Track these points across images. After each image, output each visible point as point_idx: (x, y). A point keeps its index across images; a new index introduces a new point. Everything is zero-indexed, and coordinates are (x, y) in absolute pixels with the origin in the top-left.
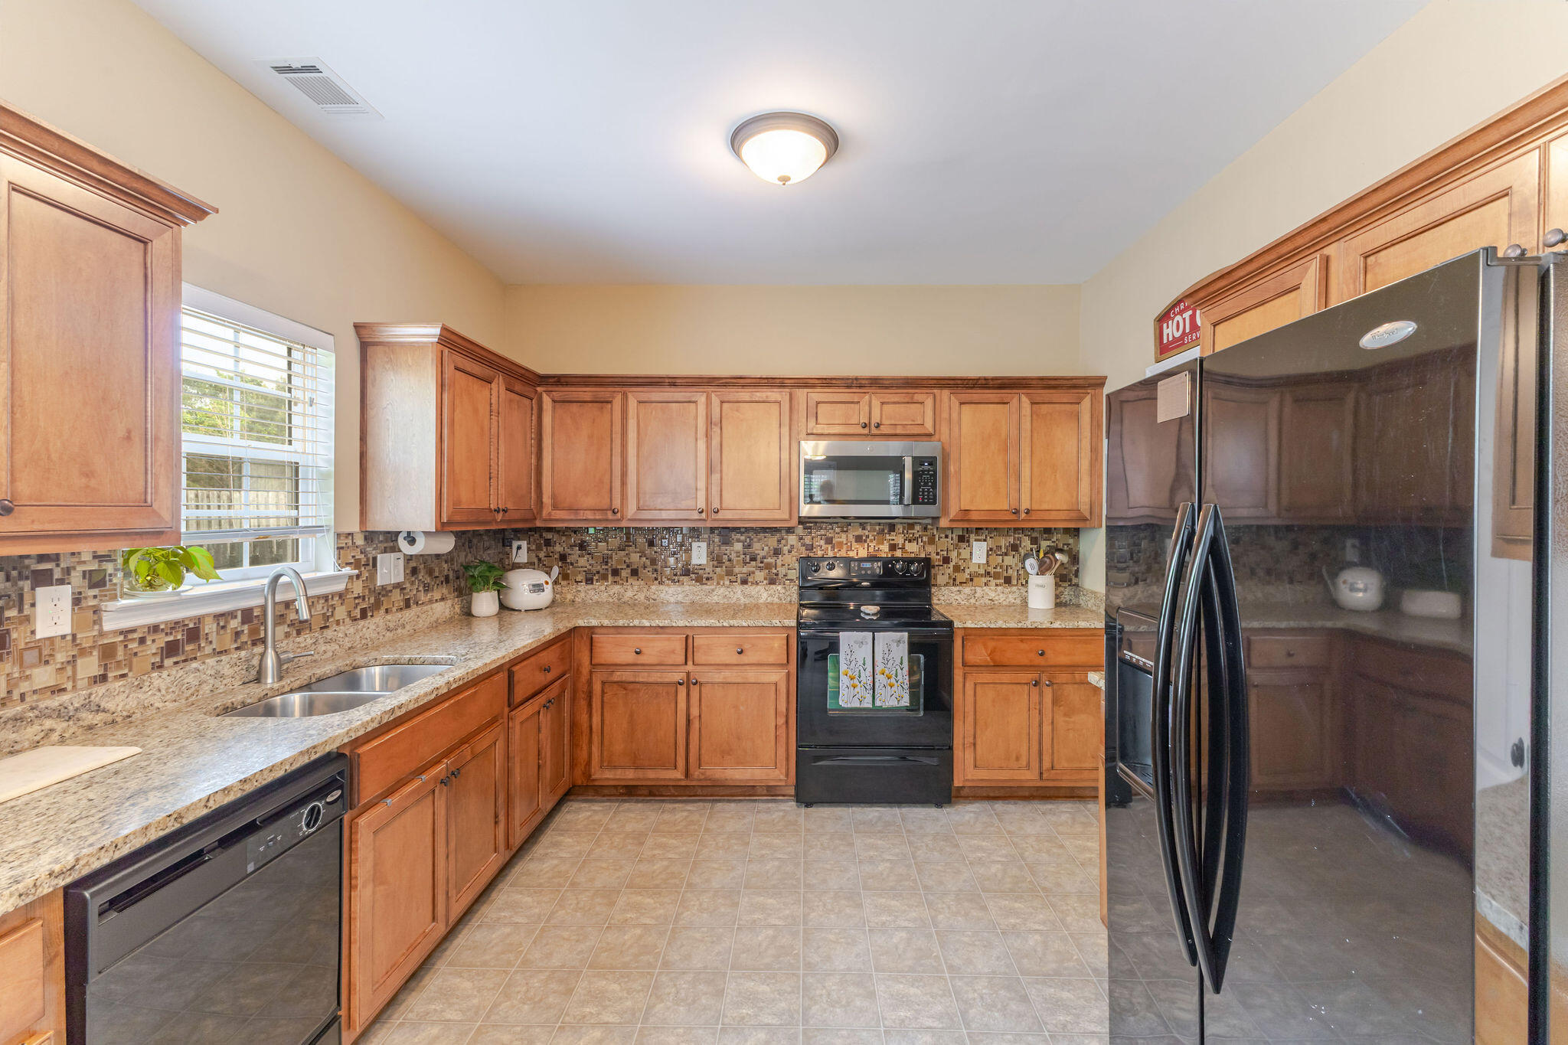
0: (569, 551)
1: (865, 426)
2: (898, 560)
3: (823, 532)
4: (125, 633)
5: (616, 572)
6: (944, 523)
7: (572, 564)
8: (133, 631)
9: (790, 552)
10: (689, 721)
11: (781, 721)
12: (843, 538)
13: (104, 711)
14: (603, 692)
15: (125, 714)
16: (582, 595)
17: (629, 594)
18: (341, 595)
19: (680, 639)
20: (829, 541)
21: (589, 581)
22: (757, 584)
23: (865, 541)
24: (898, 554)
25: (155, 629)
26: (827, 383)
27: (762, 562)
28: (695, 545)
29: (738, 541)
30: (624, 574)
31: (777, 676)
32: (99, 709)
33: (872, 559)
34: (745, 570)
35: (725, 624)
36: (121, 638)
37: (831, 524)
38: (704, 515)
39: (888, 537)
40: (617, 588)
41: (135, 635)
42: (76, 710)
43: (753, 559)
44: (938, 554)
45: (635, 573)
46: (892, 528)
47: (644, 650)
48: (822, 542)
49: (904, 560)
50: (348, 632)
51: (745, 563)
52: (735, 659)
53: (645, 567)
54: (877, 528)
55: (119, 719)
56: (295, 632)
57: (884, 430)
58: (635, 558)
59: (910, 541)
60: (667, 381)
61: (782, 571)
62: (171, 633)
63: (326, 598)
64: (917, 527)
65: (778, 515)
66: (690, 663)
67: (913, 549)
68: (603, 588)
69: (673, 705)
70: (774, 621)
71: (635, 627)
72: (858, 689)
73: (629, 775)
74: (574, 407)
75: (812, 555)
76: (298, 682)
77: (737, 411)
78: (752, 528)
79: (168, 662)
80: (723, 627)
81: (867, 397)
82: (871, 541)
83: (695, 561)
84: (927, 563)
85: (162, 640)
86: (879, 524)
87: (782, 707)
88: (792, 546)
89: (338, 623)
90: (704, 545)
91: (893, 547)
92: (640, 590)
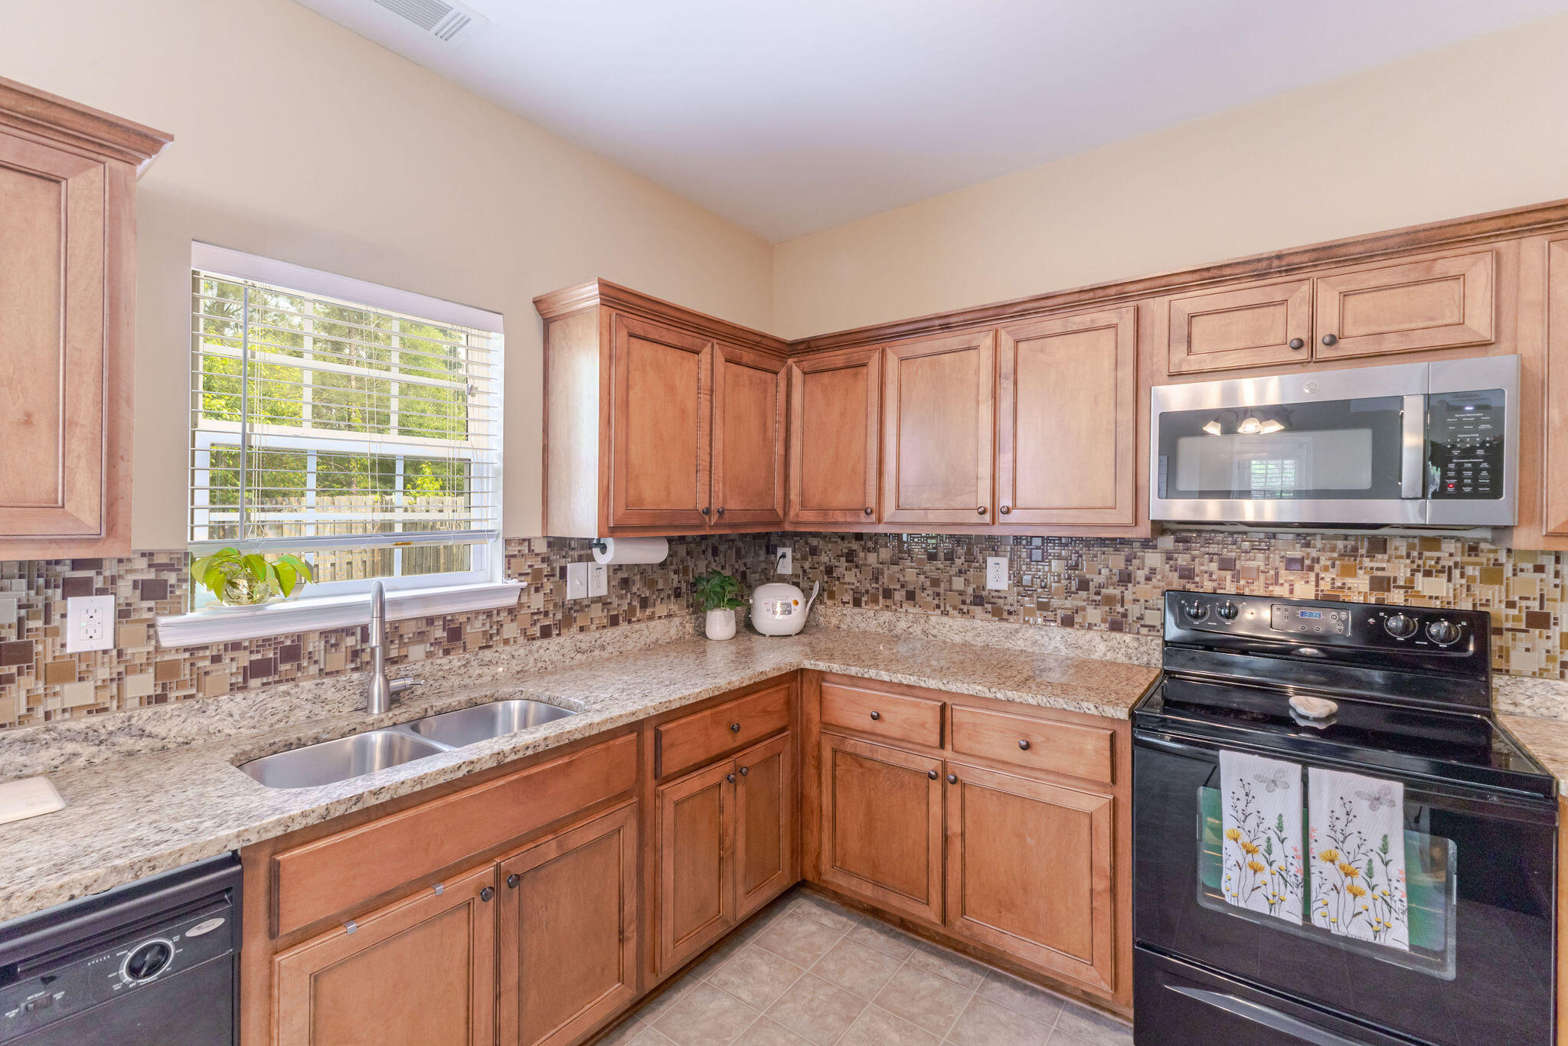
0: (834, 562)
1: (1300, 344)
2: (1393, 611)
3: (1214, 548)
4: (192, 650)
5: (888, 594)
6: (1524, 539)
7: (838, 579)
8: (205, 647)
9: (1148, 579)
10: (946, 839)
11: (1101, 885)
12: (1259, 561)
13: (150, 736)
14: (835, 765)
15: (180, 740)
16: (848, 619)
17: (903, 624)
18: (511, 611)
19: (932, 708)
20: (1226, 565)
21: (857, 603)
22: (1090, 627)
23: (1311, 569)
24: (1396, 598)
25: (236, 646)
26: (1211, 276)
27: (1098, 593)
28: (991, 561)
29: (1059, 557)
30: (899, 595)
31: (1095, 803)
32: (142, 733)
33: (1328, 602)
34: (1069, 603)
35: (999, 696)
36: (187, 655)
37: (1232, 534)
38: (987, 518)
39: (1367, 562)
40: (887, 616)
41: (208, 653)
42: (111, 733)
43: (1084, 585)
44: (1511, 605)
45: (911, 596)
46: (1379, 546)
47: (883, 714)
48: (1214, 566)
49: (1408, 612)
50: (516, 654)
51: (1069, 593)
52: (1018, 756)
53: (924, 589)
54: (1340, 544)
55: (172, 746)
56: (441, 651)
57: (1346, 347)
58: (910, 575)
59: (1428, 574)
60: (937, 322)
61: (1134, 611)
62: (258, 652)
63: (489, 613)
64: (1449, 547)
65: (1110, 518)
66: (948, 746)
67: (1435, 591)
68: (871, 613)
69: (924, 807)
70: (1085, 705)
71: (870, 679)
72: (1265, 876)
73: (867, 891)
74: (825, 378)
75: (1191, 587)
76: (406, 715)
77: (1042, 351)
78: (1081, 539)
79: (255, 683)
80: (996, 700)
81: (1305, 288)
82: (1326, 569)
83: (992, 584)
84: (1479, 623)
85: (244, 659)
86: (1346, 537)
87: (1104, 859)
88: (1153, 571)
89: (506, 642)
90: (1004, 562)
91: (1381, 584)
92: (916, 621)
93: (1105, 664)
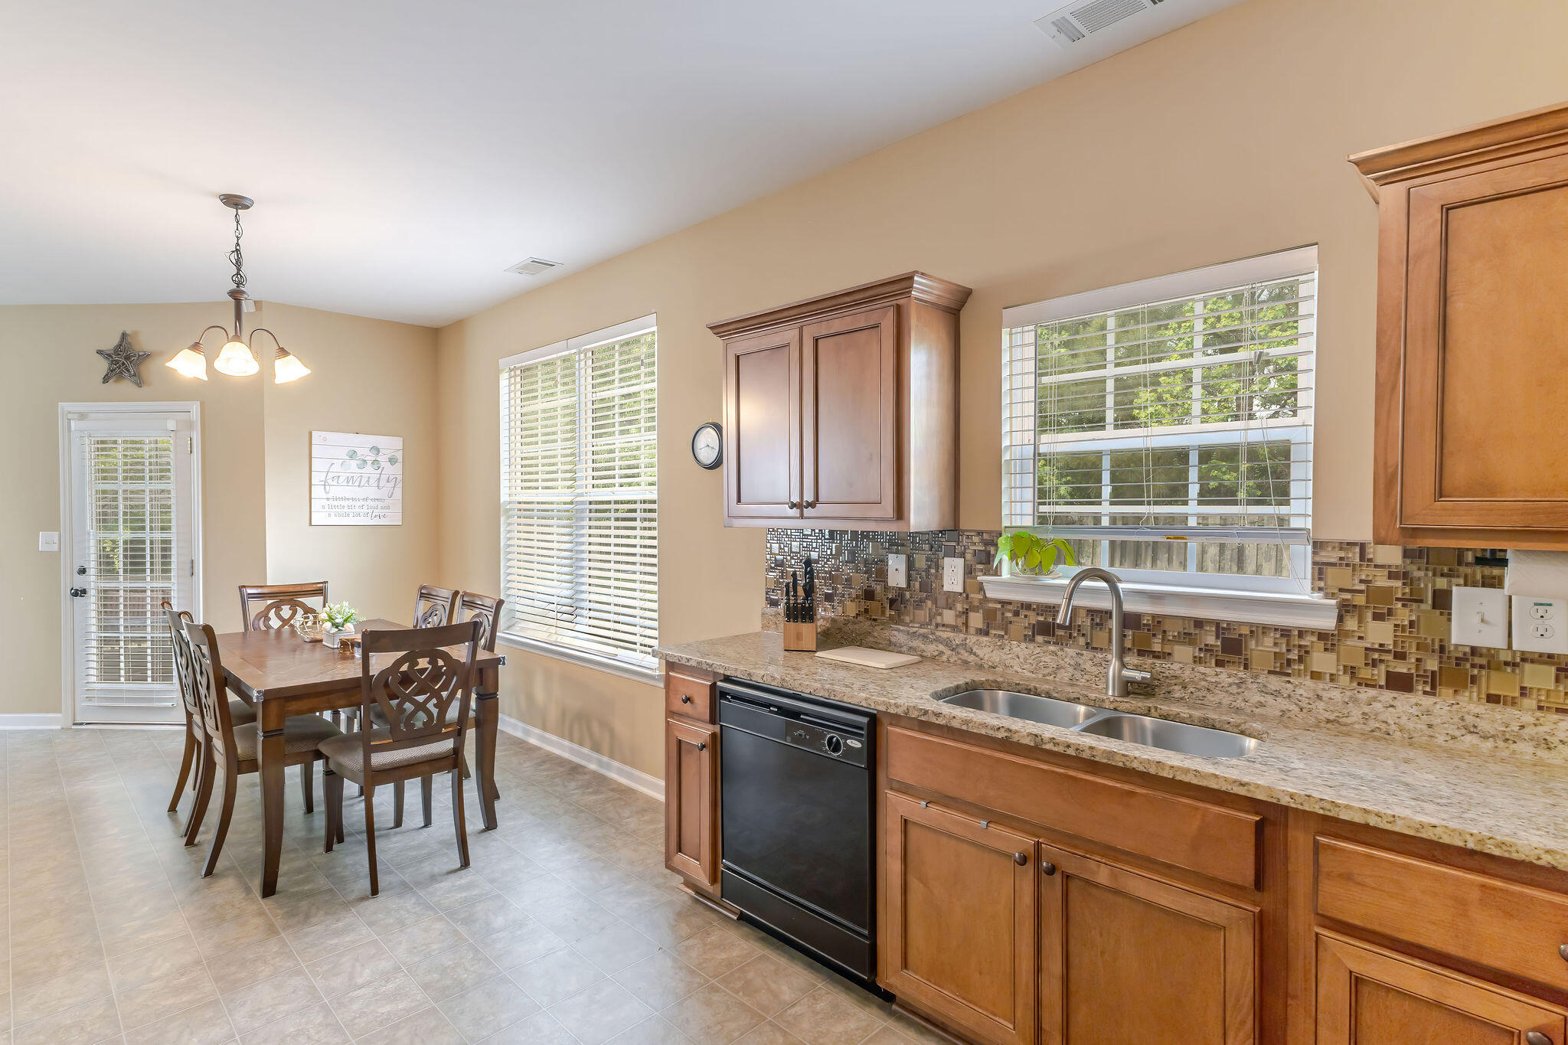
4: (1004, 603)
8: (1010, 603)
13: (975, 654)
15: (990, 664)
18: (1322, 636)
25: (1027, 606)
32: (971, 652)
36: (999, 606)
41: (1010, 607)
42: (957, 645)
50: (1325, 695)
55: (986, 666)
56: (1213, 661)
62: (1042, 615)
63: (1285, 632)
79: (1039, 639)
85: (1034, 618)
89: (1316, 676)
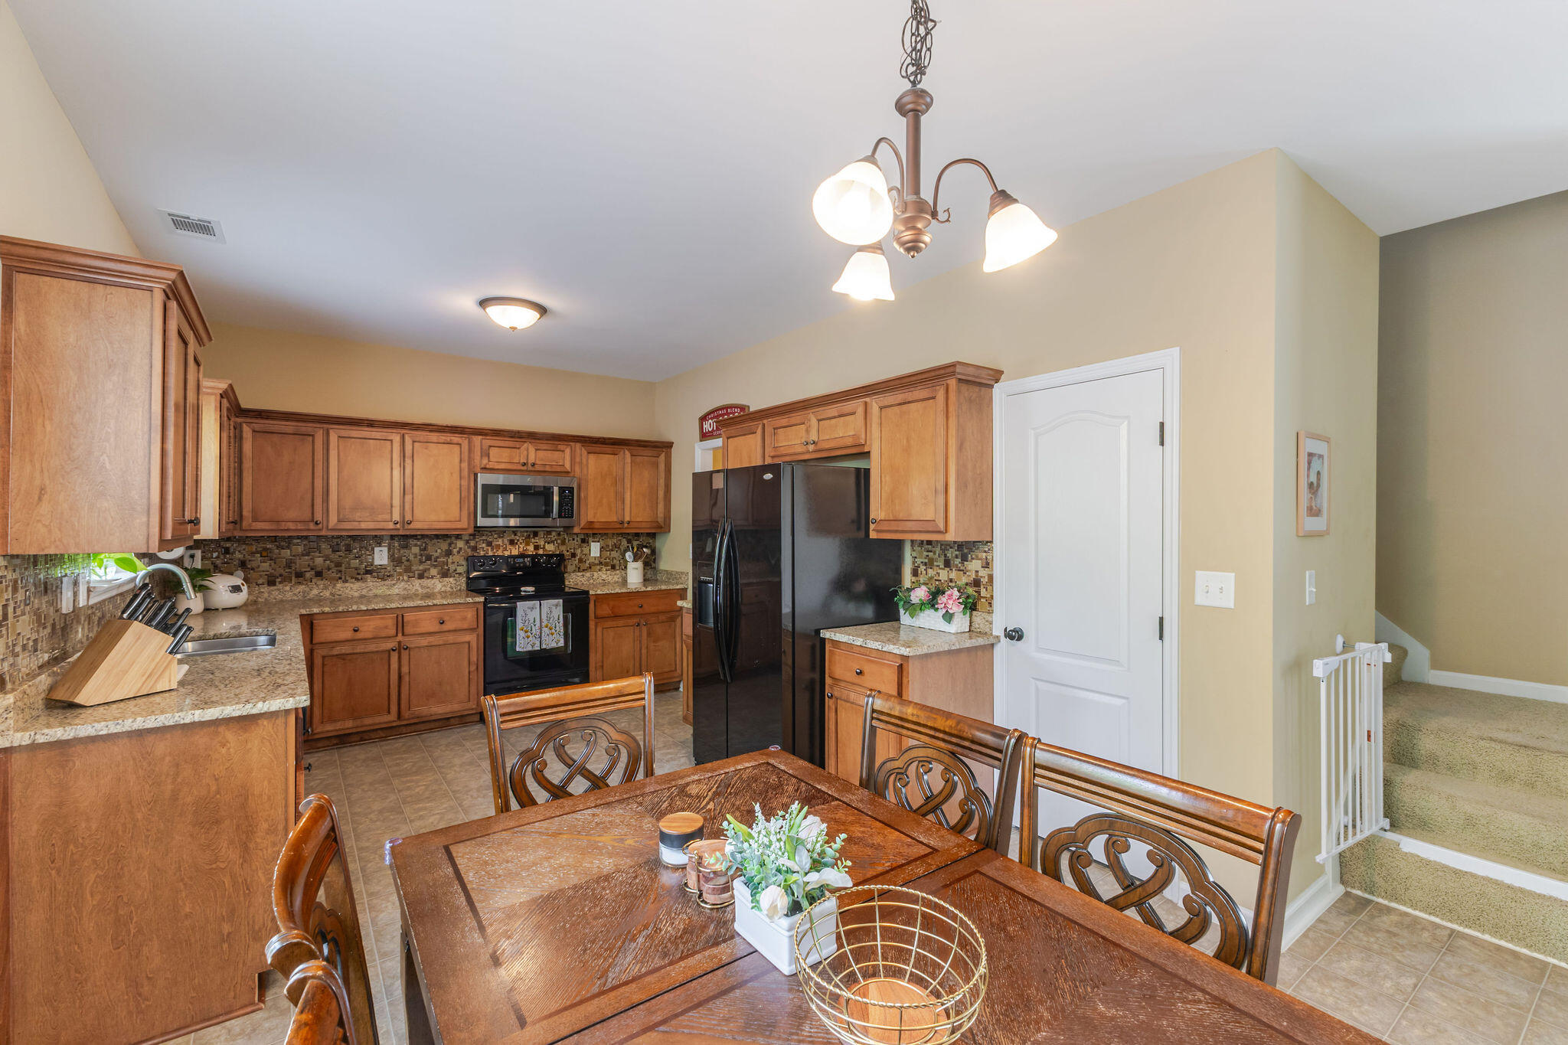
0: (248, 557)
1: (524, 464)
2: (542, 556)
3: (484, 538)
5: (299, 575)
6: (576, 530)
7: (253, 569)
9: (459, 552)
10: (400, 677)
11: (473, 668)
12: (500, 542)
14: (323, 665)
16: (266, 595)
17: (315, 592)
19: (392, 618)
20: (489, 544)
21: (271, 583)
22: (432, 577)
23: (517, 543)
24: (541, 552)
26: (497, 433)
27: (436, 561)
28: (377, 549)
29: (416, 545)
30: (308, 575)
31: (471, 638)
33: (522, 556)
34: (421, 568)
35: (430, 604)
37: (490, 532)
38: (398, 526)
39: (533, 540)
40: (301, 588)
43: (429, 558)
44: (568, 551)
45: (319, 574)
46: (536, 534)
47: (361, 629)
48: (484, 545)
49: (545, 555)
51: (421, 562)
52: (436, 627)
53: (329, 569)
54: (525, 534)
57: (537, 468)
58: (319, 561)
59: (548, 543)
60: (366, 422)
61: (452, 567)
64: (554, 534)
65: (459, 525)
66: (400, 635)
67: (550, 548)
68: (288, 588)
69: (386, 667)
70: (468, 599)
71: (353, 611)
72: (530, 639)
73: (349, 725)
75: (476, 554)
77: (426, 449)
78: (427, 536)
80: (428, 606)
81: (526, 445)
82: (521, 543)
83: (377, 562)
84: (561, 557)
86: (527, 532)
87: (474, 658)
88: (460, 549)
90: (385, 550)
91: (537, 548)
92: (326, 588)
93: (440, 593)
